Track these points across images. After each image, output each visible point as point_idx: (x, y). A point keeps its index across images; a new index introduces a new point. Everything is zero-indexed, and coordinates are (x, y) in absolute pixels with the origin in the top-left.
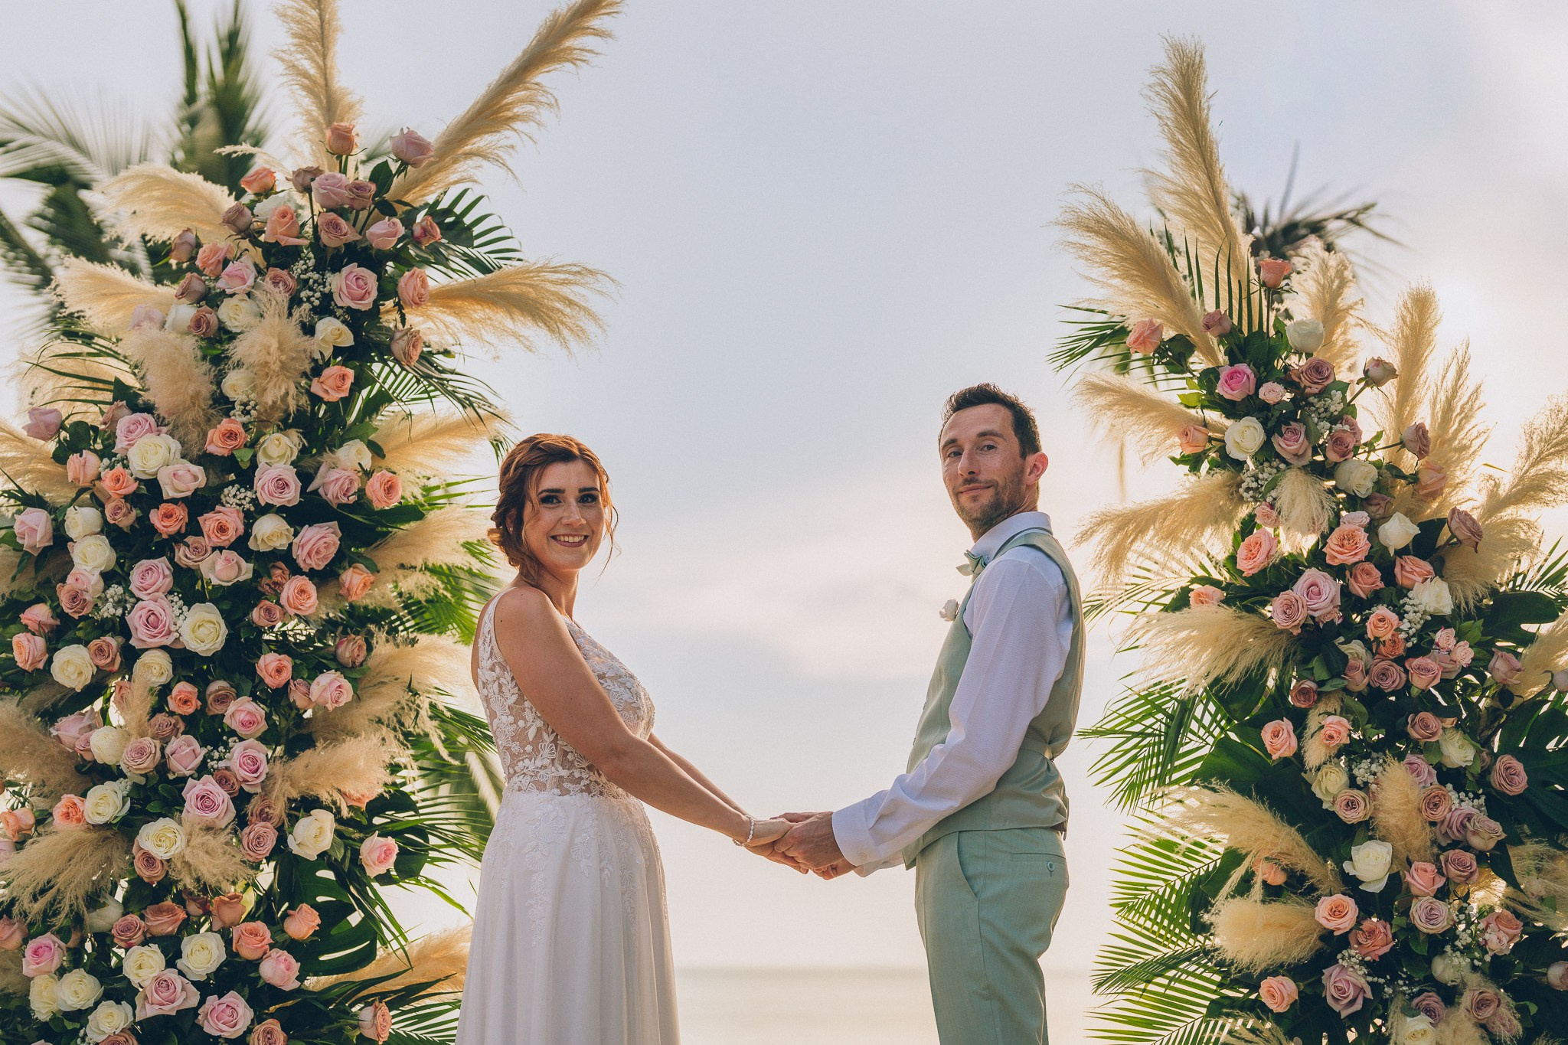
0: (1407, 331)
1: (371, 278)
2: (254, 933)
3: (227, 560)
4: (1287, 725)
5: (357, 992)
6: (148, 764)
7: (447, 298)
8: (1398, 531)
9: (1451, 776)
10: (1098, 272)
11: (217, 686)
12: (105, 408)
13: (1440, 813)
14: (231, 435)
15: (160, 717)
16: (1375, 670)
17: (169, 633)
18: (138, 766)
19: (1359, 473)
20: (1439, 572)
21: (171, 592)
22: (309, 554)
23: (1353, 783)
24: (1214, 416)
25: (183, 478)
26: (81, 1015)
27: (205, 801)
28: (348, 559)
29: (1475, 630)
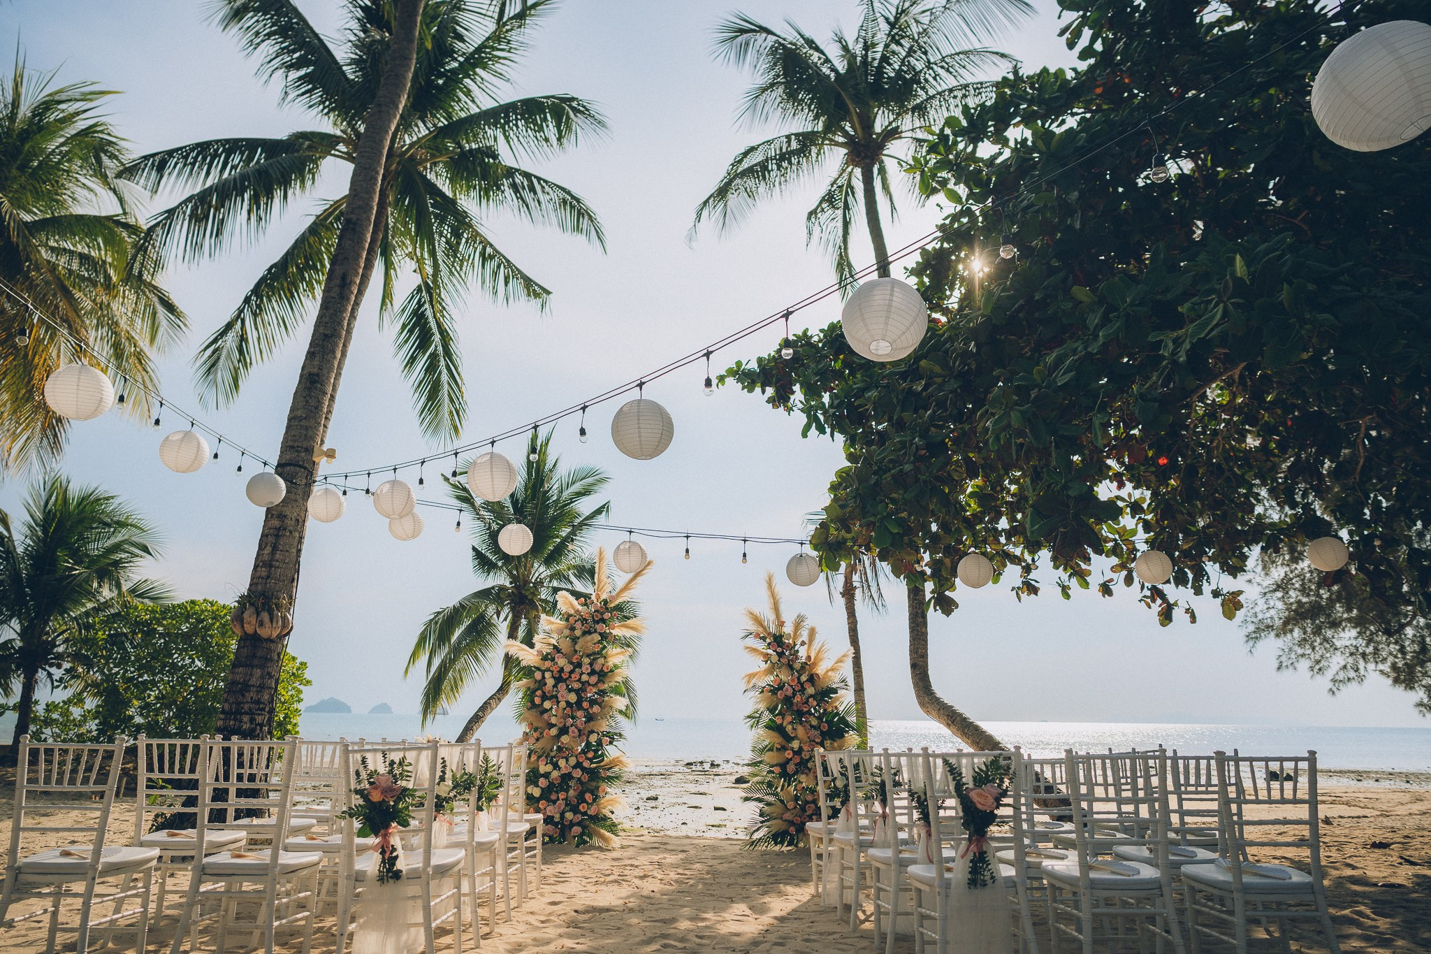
0: (810, 634)
2: (582, 756)
3: (577, 683)
4: (780, 717)
5: (600, 767)
6: (562, 725)
7: (618, 626)
8: (804, 678)
9: (812, 726)
10: (749, 622)
11: (575, 708)
12: (551, 651)
13: (810, 734)
14: (576, 658)
15: (564, 714)
16: (798, 705)
17: (565, 697)
19: (797, 666)
20: (812, 686)
21: (566, 689)
22: (592, 681)
23: (793, 728)
24: (770, 651)
25: (568, 668)
26: (550, 773)
27: (573, 732)
28: (599, 681)
29: (819, 697)
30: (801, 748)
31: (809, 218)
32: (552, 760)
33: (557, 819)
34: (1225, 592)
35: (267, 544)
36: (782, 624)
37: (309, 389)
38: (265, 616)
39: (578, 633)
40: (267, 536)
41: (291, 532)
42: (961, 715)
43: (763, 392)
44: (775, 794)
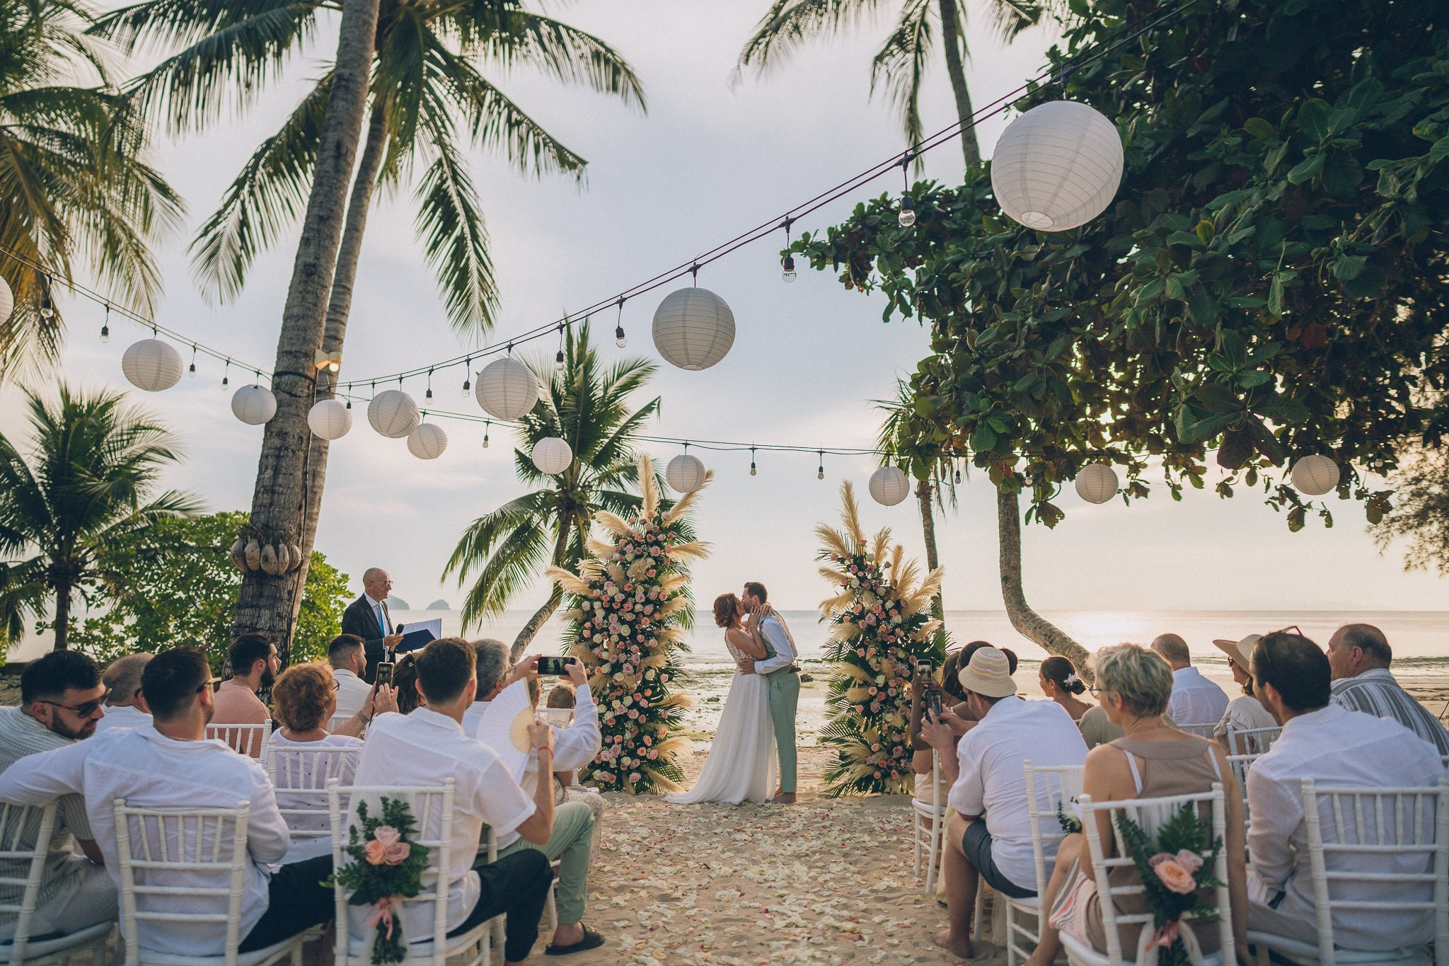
0: (896, 555)
1: (659, 547)
2: (638, 695)
3: (629, 615)
4: (863, 649)
5: (659, 706)
6: (615, 661)
7: (675, 549)
8: (889, 604)
9: (899, 660)
10: (825, 541)
11: (630, 641)
12: (600, 577)
13: (896, 669)
14: (629, 586)
15: (617, 649)
16: (883, 636)
17: (618, 630)
18: (612, 660)
19: (881, 591)
20: (899, 613)
21: (618, 621)
22: (647, 611)
23: (878, 662)
24: (850, 575)
25: (622, 597)
27: (628, 669)
28: (655, 611)
29: (906, 626)
30: (886, 686)
31: (875, 64)
32: (604, 699)
33: (613, 765)
34: (1370, 492)
35: (267, 468)
36: (864, 543)
37: (306, 282)
38: (269, 549)
39: (629, 557)
40: (267, 457)
41: (294, 452)
42: (1060, 634)
43: (836, 269)
44: (857, 735)
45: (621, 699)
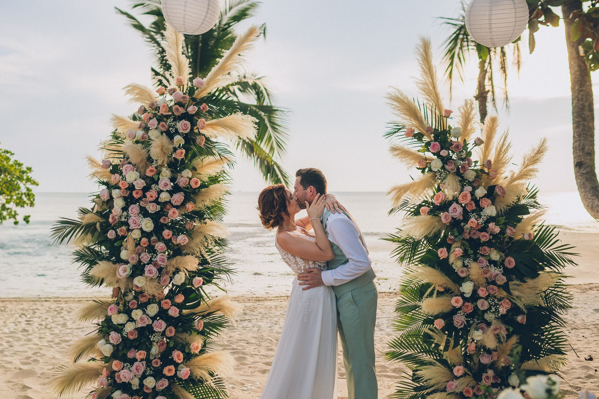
0: (488, 129)
1: (188, 124)
2: (166, 303)
3: (153, 206)
4: (445, 249)
5: (195, 314)
6: (135, 261)
7: (210, 126)
8: (480, 192)
9: (492, 262)
10: (397, 112)
11: (154, 238)
12: (121, 159)
13: (488, 276)
14: (152, 171)
15: (139, 247)
16: (472, 233)
17: (139, 225)
18: (133, 262)
19: (470, 175)
20: (493, 204)
21: (140, 213)
22: (176, 202)
23: (464, 265)
24: (429, 155)
25: (140, 184)
26: (123, 325)
27: (150, 272)
29: (502, 220)
30: (475, 297)
36: (448, 113)
39: (153, 134)
44: (435, 352)
45: (143, 307)
